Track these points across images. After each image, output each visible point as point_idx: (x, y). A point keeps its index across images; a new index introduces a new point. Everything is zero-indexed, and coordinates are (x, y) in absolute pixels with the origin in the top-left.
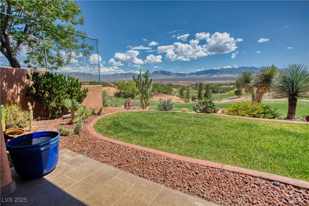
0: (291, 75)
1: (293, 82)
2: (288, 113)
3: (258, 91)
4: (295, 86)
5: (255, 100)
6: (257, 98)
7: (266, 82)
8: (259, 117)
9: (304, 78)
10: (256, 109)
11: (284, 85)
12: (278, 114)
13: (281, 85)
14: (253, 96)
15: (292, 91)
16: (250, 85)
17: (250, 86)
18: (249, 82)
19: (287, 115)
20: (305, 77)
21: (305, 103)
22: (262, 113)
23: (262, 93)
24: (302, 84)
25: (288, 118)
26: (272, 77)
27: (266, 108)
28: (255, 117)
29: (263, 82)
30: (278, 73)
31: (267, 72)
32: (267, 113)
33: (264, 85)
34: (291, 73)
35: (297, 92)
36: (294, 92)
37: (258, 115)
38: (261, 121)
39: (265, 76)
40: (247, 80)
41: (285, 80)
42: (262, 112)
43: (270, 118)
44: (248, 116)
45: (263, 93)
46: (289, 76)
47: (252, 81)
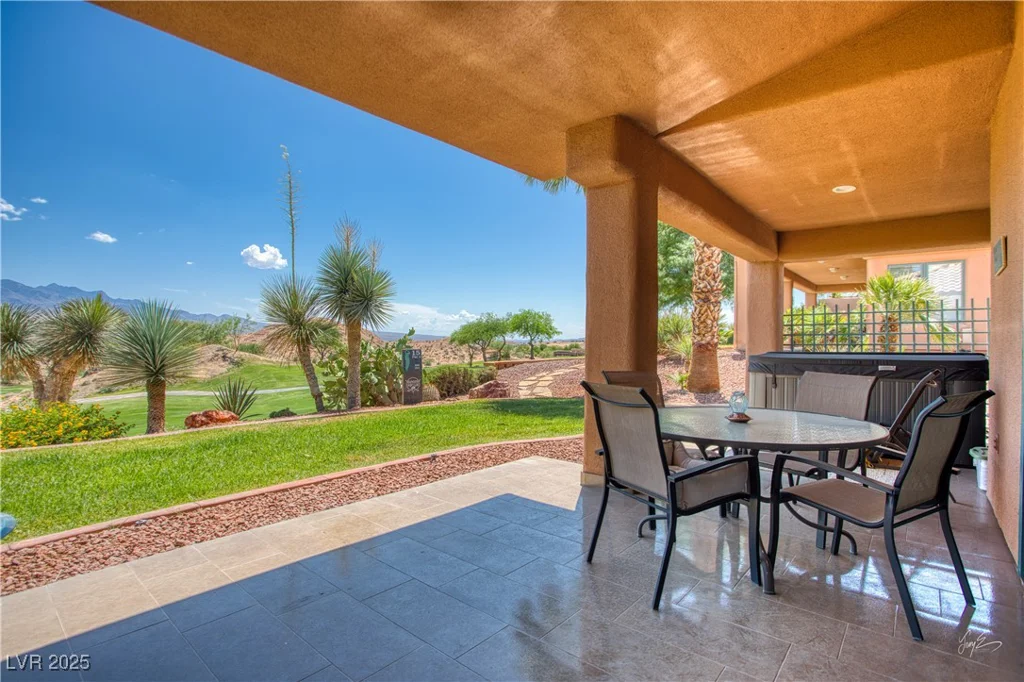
0: (147, 324)
1: (153, 344)
2: (149, 418)
3: (56, 369)
4: (157, 351)
5: (48, 399)
6: (55, 391)
7: (83, 340)
8: (72, 440)
9: (174, 334)
10: (62, 420)
11: (135, 351)
12: (125, 424)
13: (126, 349)
14: (40, 388)
15: (151, 363)
16: (27, 351)
17: (23, 351)
18: (20, 341)
19: (146, 425)
20: (177, 331)
21: (189, 400)
22: (80, 430)
23: (72, 374)
24: (172, 348)
25: (150, 430)
26: (99, 329)
27: (89, 412)
28: (60, 443)
29: (73, 340)
30: (114, 318)
31: (84, 313)
32: (95, 425)
33: (76, 351)
34: (148, 321)
35: (163, 366)
36: (158, 366)
37: (69, 436)
38: (82, 447)
39: (76, 323)
40: (11, 334)
41: (133, 336)
42: (81, 424)
43: (106, 438)
44: (35, 444)
45: (74, 373)
46: (143, 326)
47: (33, 337)
